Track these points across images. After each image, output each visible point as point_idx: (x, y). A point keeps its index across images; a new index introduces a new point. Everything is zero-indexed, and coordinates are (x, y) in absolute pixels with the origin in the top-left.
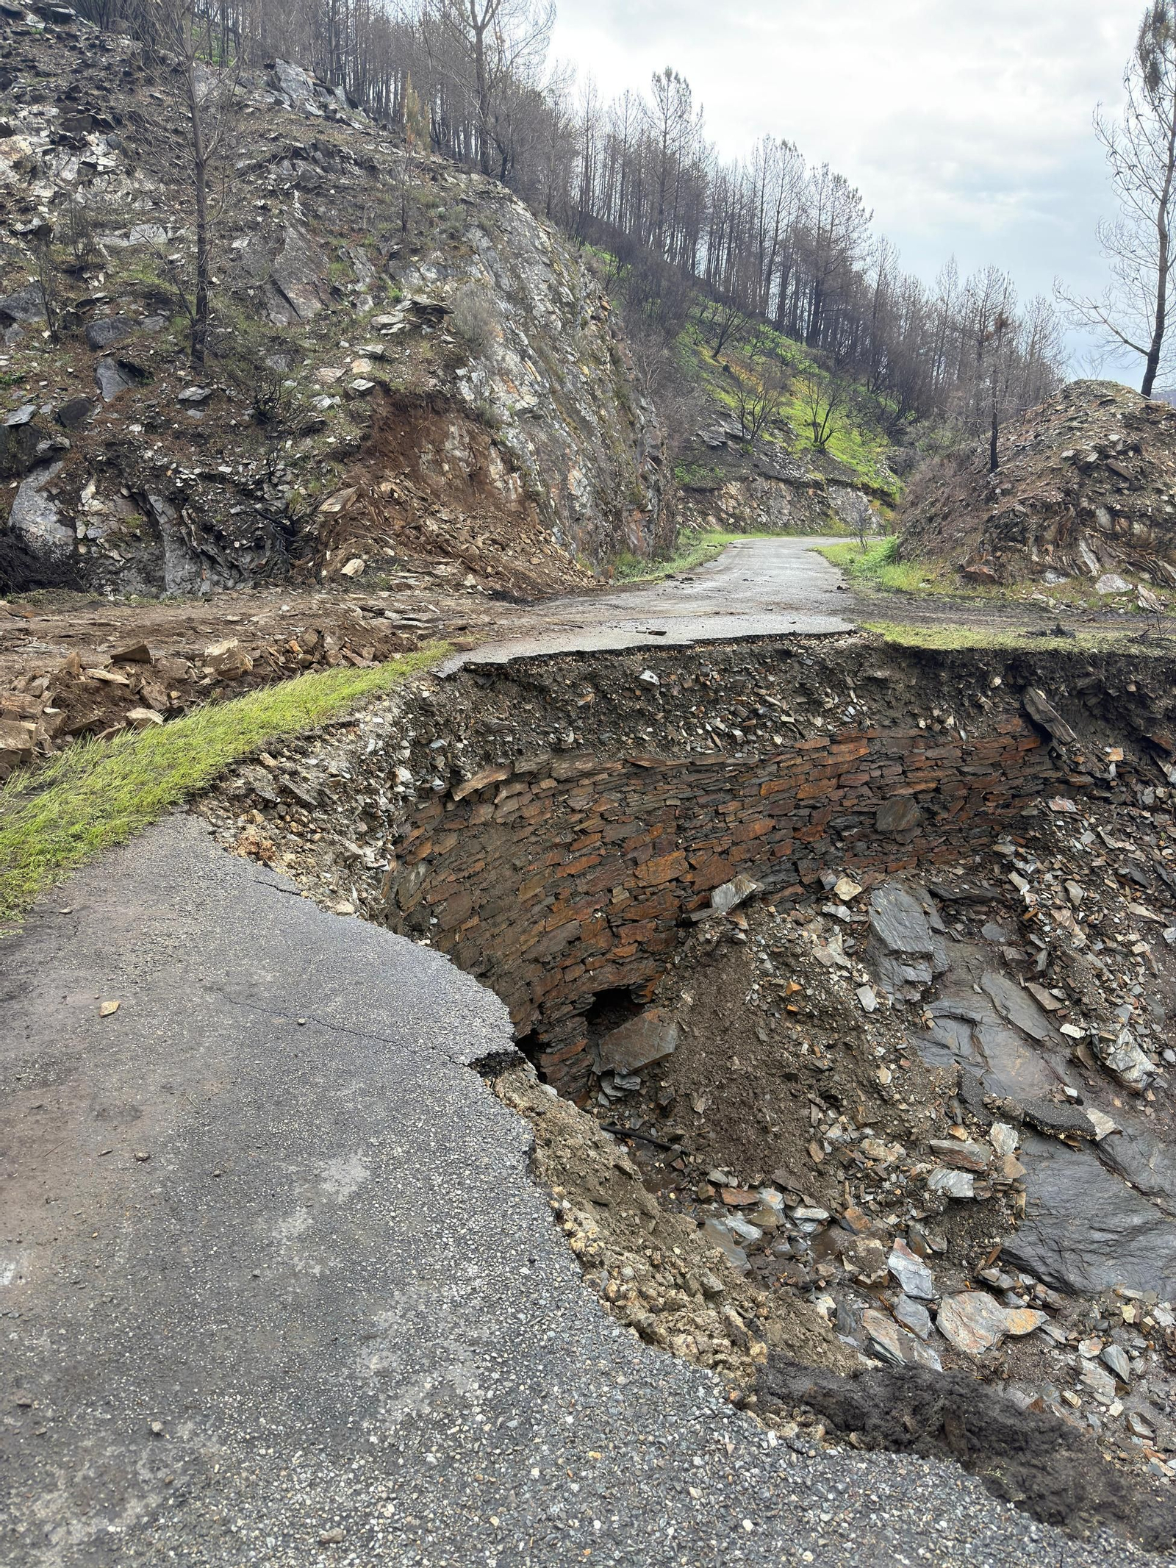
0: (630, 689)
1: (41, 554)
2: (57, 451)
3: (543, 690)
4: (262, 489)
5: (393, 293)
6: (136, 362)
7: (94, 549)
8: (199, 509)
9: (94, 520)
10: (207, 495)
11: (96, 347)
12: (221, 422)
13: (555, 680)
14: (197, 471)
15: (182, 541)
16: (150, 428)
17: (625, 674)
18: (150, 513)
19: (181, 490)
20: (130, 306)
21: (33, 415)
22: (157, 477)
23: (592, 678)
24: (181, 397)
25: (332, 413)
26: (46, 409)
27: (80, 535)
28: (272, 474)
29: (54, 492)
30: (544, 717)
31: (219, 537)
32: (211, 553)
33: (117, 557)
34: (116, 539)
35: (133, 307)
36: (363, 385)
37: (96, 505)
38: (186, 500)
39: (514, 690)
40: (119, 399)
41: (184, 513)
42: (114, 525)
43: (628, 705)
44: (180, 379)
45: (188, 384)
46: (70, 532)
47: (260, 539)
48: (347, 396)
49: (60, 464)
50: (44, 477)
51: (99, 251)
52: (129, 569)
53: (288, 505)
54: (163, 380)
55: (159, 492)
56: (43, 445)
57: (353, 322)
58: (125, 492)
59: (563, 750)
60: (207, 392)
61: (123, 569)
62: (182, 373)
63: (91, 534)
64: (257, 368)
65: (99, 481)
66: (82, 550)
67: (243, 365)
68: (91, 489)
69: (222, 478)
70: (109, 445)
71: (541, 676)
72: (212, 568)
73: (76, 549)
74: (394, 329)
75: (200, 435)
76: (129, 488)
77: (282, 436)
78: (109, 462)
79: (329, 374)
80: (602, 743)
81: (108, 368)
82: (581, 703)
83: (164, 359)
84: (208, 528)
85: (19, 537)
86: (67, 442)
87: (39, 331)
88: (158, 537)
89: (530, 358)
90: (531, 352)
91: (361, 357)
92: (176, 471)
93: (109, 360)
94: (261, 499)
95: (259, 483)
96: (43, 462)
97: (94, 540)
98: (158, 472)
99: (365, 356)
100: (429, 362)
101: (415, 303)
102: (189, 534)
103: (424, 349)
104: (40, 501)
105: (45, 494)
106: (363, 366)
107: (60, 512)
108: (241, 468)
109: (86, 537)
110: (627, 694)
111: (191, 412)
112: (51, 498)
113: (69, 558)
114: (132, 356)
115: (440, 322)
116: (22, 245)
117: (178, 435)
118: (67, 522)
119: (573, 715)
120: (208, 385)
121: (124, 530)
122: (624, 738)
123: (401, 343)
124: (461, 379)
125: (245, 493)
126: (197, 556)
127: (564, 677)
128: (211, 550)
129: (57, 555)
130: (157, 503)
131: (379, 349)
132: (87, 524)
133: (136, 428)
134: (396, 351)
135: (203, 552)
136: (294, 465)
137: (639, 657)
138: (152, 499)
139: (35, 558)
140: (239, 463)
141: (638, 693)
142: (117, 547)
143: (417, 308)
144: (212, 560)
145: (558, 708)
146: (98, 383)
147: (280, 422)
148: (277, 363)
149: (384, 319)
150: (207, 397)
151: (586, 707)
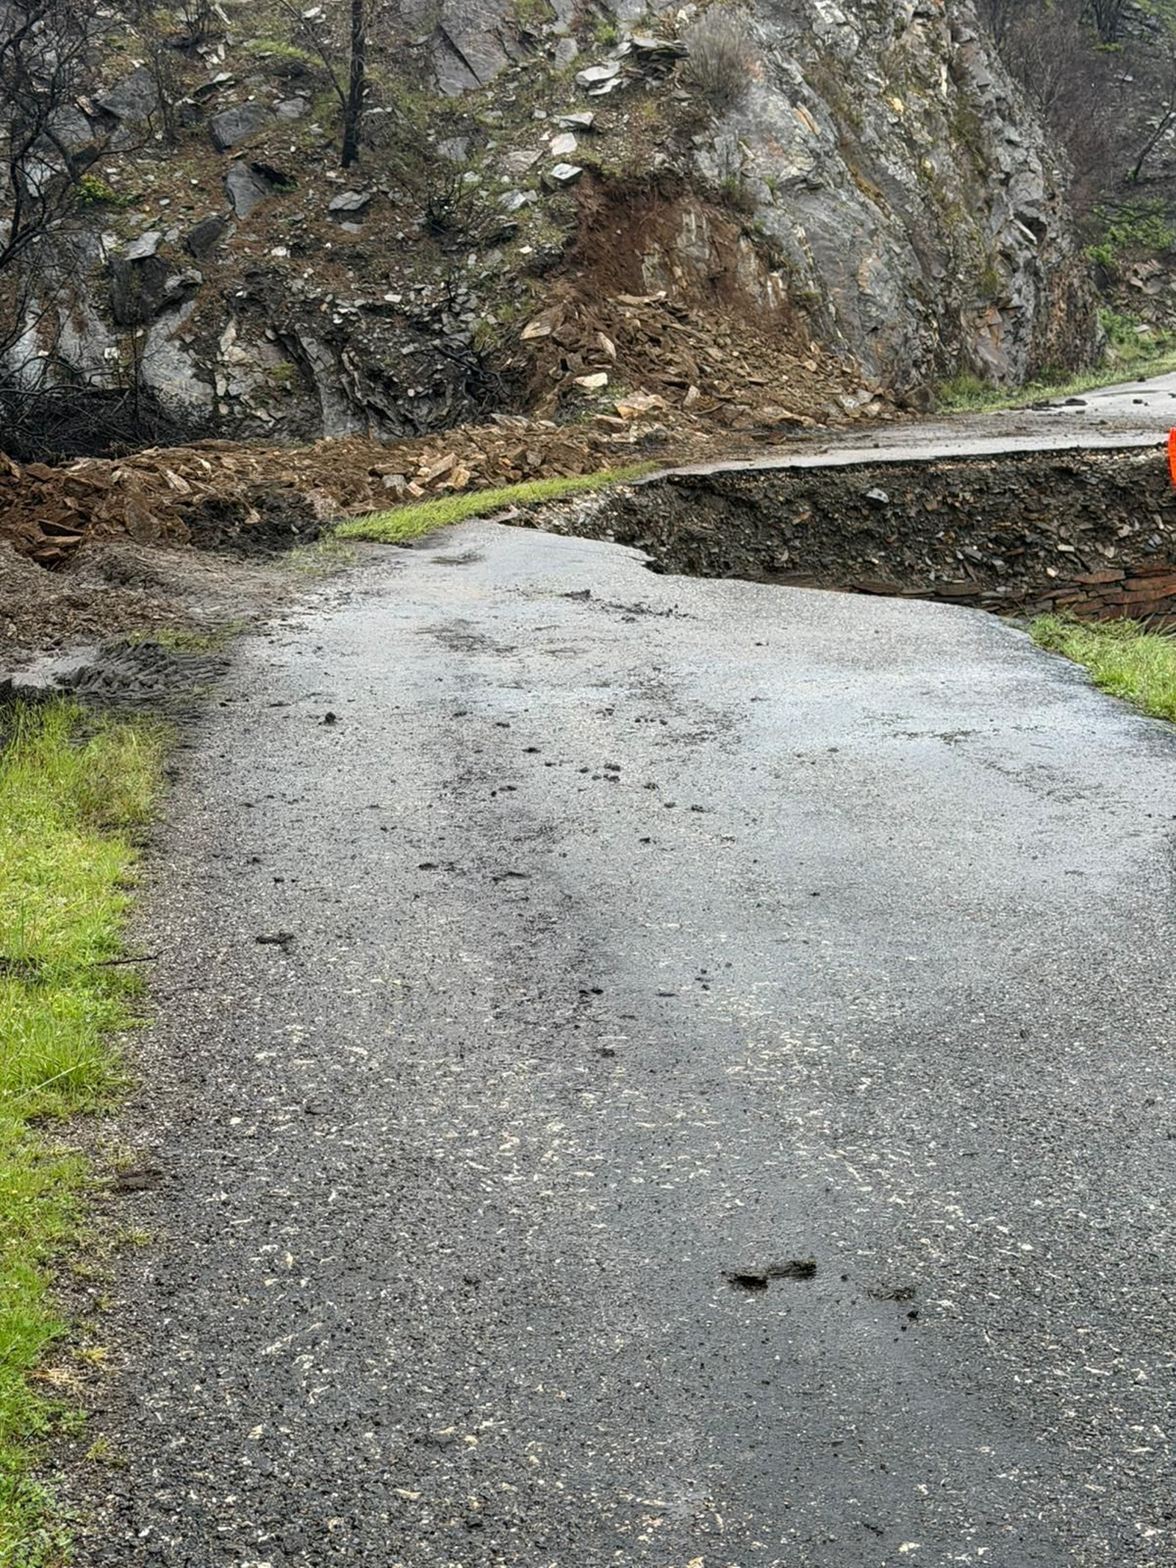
0: (856, 508)
1: (176, 417)
2: (188, 286)
4: (440, 321)
5: (606, 32)
6: (275, 164)
7: (237, 408)
8: (363, 351)
9: (237, 372)
10: (372, 334)
11: (221, 148)
12: (384, 237)
14: (359, 302)
15: (342, 393)
16: (297, 250)
17: (849, 492)
18: (302, 360)
19: (340, 328)
20: (260, 88)
21: (159, 243)
22: (309, 313)
23: (809, 495)
24: (332, 206)
25: (526, 213)
26: (173, 235)
27: (221, 392)
28: (452, 300)
29: (188, 339)
30: (754, 534)
31: (389, 384)
32: (380, 405)
33: (265, 417)
34: (262, 395)
35: (265, 88)
36: (566, 172)
37: (238, 353)
38: (346, 341)
39: (721, 504)
40: (257, 214)
41: (345, 357)
42: (259, 377)
43: (855, 525)
44: (331, 183)
45: (339, 189)
46: (209, 390)
47: (440, 383)
48: (545, 188)
49: (192, 304)
50: (172, 322)
51: (215, 14)
52: (281, 430)
53: (473, 338)
54: (308, 185)
55: (312, 333)
56: (172, 282)
57: (551, 80)
58: (269, 334)
60: (365, 197)
61: (273, 430)
62: (332, 174)
63: (234, 389)
64: (426, 159)
65: (239, 323)
66: (224, 410)
67: (410, 157)
68: (231, 332)
69: (390, 309)
70: (250, 276)
72: (381, 425)
73: (216, 409)
74: (607, 88)
75: (359, 256)
76: (275, 329)
77: (464, 249)
78: (251, 299)
79: (523, 158)
81: (240, 175)
82: (796, 521)
83: (308, 157)
84: (375, 375)
85: (152, 398)
86: (198, 276)
87: (151, 133)
88: (312, 389)
89: (805, 101)
90: (806, 91)
91: (562, 131)
92: (333, 305)
93: (241, 164)
94: (441, 334)
95: (436, 313)
96: (173, 304)
97: (237, 397)
98: (310, 308)
99: (567, 129)
100: (655, 129)
101: (635, 47)
102: (352, 383)
103: (648, 111)
104: (173, 351)
105: (177, 343)
106: (565, 144)
107: (196, 365)
108: (412, 295)
109: (227, 393)
110: (852, 513)
111: (346, 226)
112: (185, 348)
113: (208, 420)
114: (268, 156)
115: (670, 70)
116: (119, 16)
117: (332, 257)
118: (204, 375)
119: (788, 534)
120: (366, 188)
121: (272, 383)
123: (617, 107)
124: (698, 148)
125: (420, 327)
126: (360, 411)
127: (777, 493)
128: (379, 400)
129: (194, 418)
130: (311, 346)
131: (586, 118)
132: (228, 378)
133: (281, 252)
134: (610, 120)
135: (370, 405)
136: (478, 286)
137: (867, 473)
138: (305, 341)
139: (170, 422)
140: (409, 289)
141: (866, 512)
142: (264, 404)
143: (639, 54)
144: (381, 414)
145: (770, 526)
146: (230, 197)
147: (461, 231)
148: (451, 149)
149: (592, 74)
150: (365, 204)
151: (803, 525)
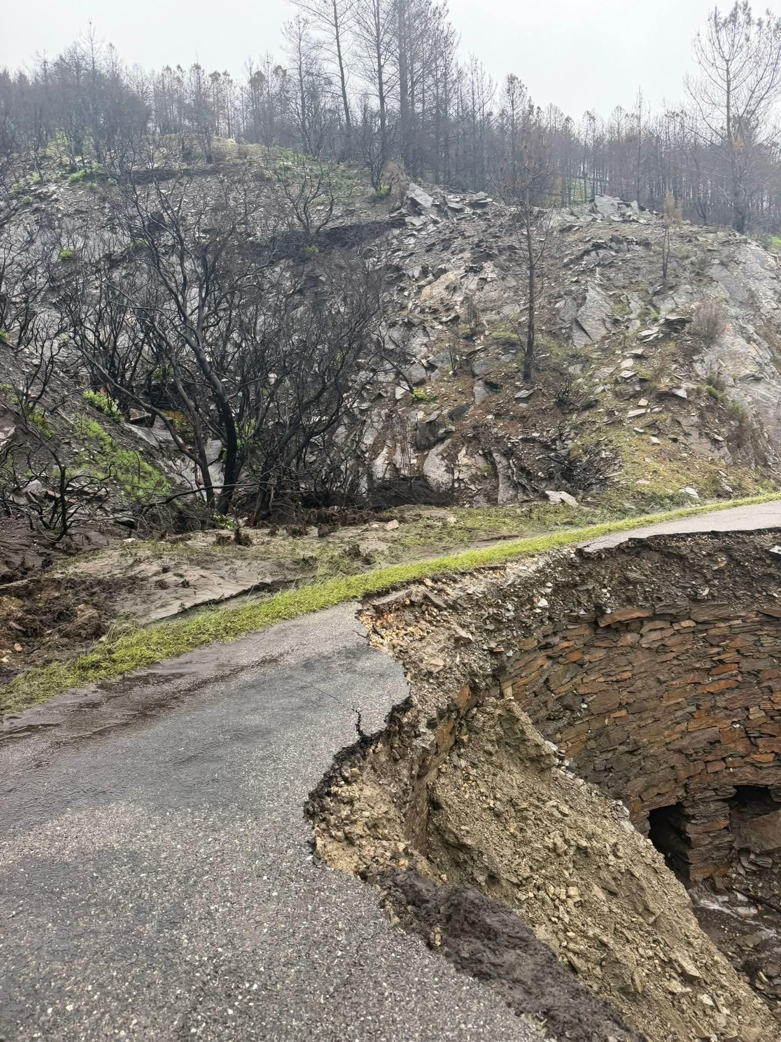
0: (760, 559)
1: (435, 489)
2: (448, 433)
3: (682, 558)
4: (555, 444)
5: (653, 316)
6: (494, 381)
7: (462, 485)
8: (519, 459)
9: (464, 469)
10: (523, 451)
11: (474, 375)
12: (537, 408)
13: (692, 551)
14: (520, 437)
15: (509, 478)
16: (498, 416)
17: (755, 548)
18: (493, 464)
19: (510, 449)
20: (494, 350)
21: (439, 416)
22: (498, 442)
23: (726, 550)
24: (516, 396)
25: (603, 394)
26: (445, 412)
27: (456, 477)
28: (561, 435)
29: (445, 455)
30: (683, 577)
31: (529, 473)
32: (523, 483)
33: (473, 488)
34: (474, 479)
35: (497, 351)
36: (627, 374)
37: (466, 461)
38: (512, 454)
39: (657, 556)
40: (483, 402)
41: (511, 461)
42: (474, 471)
43: (759, 570)
44: (516, 387)
45: (519, 389)
46: (451, 476)
47: (552, 473)
48: (616, 382)
49: (449, 440)
50: (440, 448)
51: (483, 324)
52: (479, 495)
53: (569, 452)
54: (507, 388)
55: (498, 451)
56: (442, 431)
57: (625, 337)
58: (481, 452)
59: (699, 601)
60: (531, 391)
61: (476, 495)
62: (518, 383)
63: (461, 477)
64: (561, 374)
65: (468, 448)
66: (456, 485)
67: (554, 374)
68: (464, 452)
69: (534, 440)
70: (475, 428)
71: (679, 548)
72: (524, 492)
73: (453, 485)
74: (651, 338)
75: (524, 417)
76: (483, 450)
77: (571, 412)
78: (475, 437)
79: (607, 370)
80: (737, 598)
81: (479, 386)
82: (716, 568)
83: (508, 377)
84: (522, 469)
85: (426, 480)
86: (453, 428)
87: (448, 372)
88: (496, 476)
89: (755, 341)
90: (755, 336)
91: (628, 358)
92: (509, 438)
93: (480, 382)
94: (555, 450)
95: (554, 441)
96: (441, 440)
97: (462, 480)
98: (498, 440)
99: (630, 357)
100: (673, 354)
101: (667, 320)
102: (513, 473)
103: (671, 347)
104: (437, 460)
105: (440, 457)
106: (629, 363)
107: (447, 466)
108: (545, 433)
109: (458, 478)
110: (760, 563)
111: (521, 405)
112: (443, 459)
113: (449, 490)
114: (493, 378)
115: (683, 329)
116: (445, 328)
117: (512, 418)
118: (450, 470)
119: (709, 576)
120: (532, 388)
121: (479, 473)
122: (757, 595)
123: (655, 346)
124: (696, 362)
125: (546, 447)
126: (516, 486)
127: (701, 549)
128: (524, 481)
129: (443, 489)
130: (497, 457)
131: (639, 351)
132: (460, 471)
133: (490, 417)
134: (651, 352)
135: (519, 483)
136: (576, 428)
137: (770, 536)
138: (495, 455)
139: (432, 491)
140: (544, 430)
141: (768, 562)
142: (474, 483)
143: (668, 323)
144: (524, 487)
145: (695, 571)
146: (473, 395)
147: (571, 404)
148: (574, 369)
149: (645, 333)
150: (531, 395)
151: (721, 571)
